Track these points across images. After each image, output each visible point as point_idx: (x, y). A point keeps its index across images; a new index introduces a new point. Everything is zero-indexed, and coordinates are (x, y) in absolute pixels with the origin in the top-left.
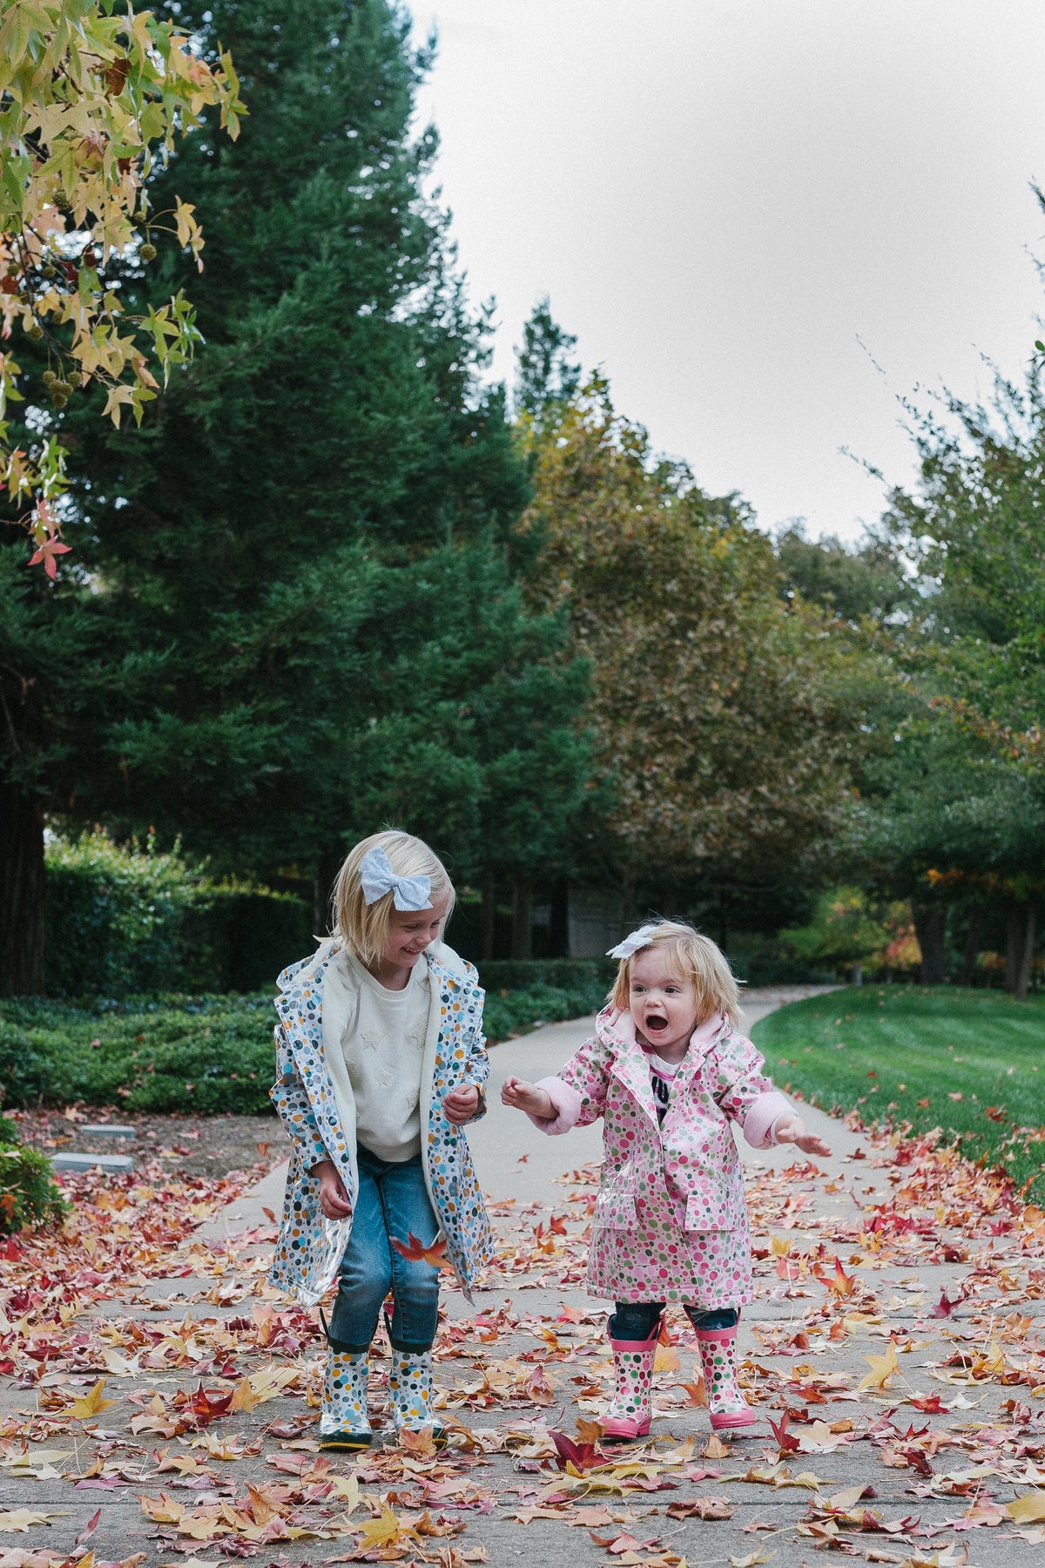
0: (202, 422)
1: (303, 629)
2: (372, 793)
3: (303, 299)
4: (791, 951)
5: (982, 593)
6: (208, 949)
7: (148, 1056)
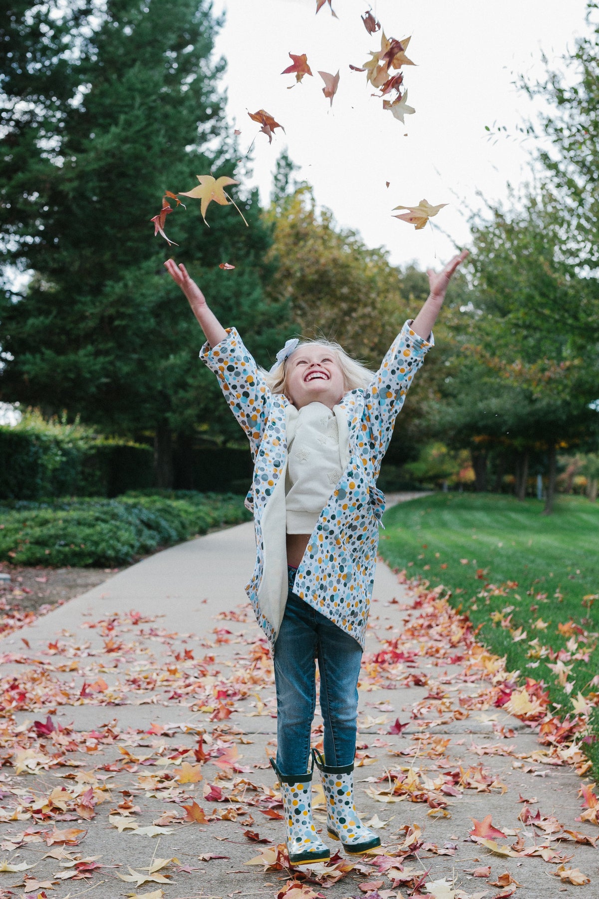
0: (68, 194)
1: (123, 305)
2: (181, 393)
3: (124, 129)
4: (412, 474)
5: (492, 291)
6: (98, 473)
7: (27, 534)
